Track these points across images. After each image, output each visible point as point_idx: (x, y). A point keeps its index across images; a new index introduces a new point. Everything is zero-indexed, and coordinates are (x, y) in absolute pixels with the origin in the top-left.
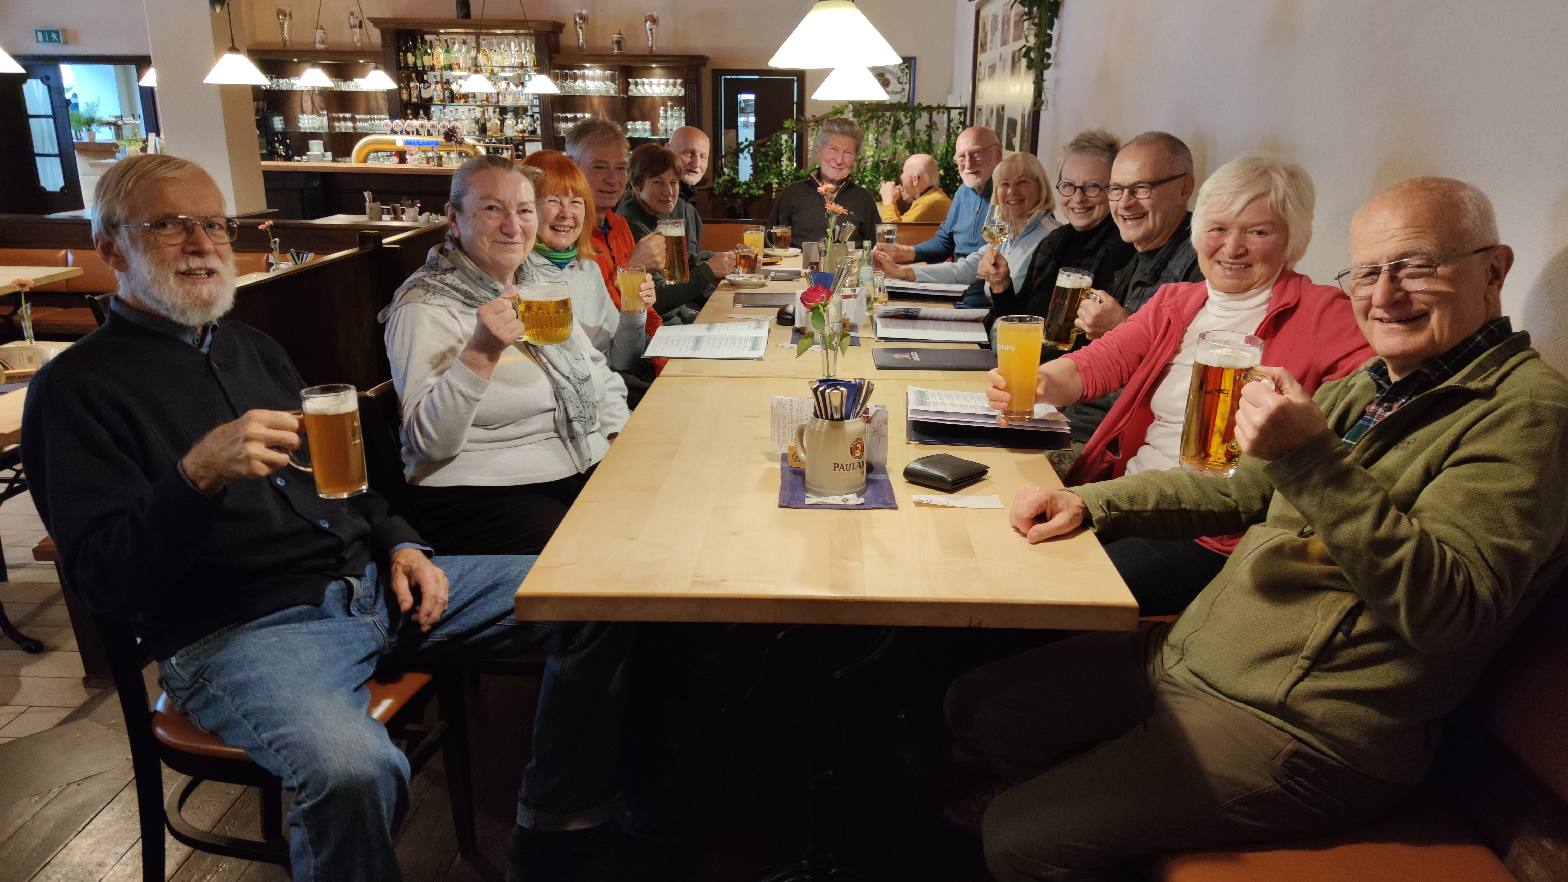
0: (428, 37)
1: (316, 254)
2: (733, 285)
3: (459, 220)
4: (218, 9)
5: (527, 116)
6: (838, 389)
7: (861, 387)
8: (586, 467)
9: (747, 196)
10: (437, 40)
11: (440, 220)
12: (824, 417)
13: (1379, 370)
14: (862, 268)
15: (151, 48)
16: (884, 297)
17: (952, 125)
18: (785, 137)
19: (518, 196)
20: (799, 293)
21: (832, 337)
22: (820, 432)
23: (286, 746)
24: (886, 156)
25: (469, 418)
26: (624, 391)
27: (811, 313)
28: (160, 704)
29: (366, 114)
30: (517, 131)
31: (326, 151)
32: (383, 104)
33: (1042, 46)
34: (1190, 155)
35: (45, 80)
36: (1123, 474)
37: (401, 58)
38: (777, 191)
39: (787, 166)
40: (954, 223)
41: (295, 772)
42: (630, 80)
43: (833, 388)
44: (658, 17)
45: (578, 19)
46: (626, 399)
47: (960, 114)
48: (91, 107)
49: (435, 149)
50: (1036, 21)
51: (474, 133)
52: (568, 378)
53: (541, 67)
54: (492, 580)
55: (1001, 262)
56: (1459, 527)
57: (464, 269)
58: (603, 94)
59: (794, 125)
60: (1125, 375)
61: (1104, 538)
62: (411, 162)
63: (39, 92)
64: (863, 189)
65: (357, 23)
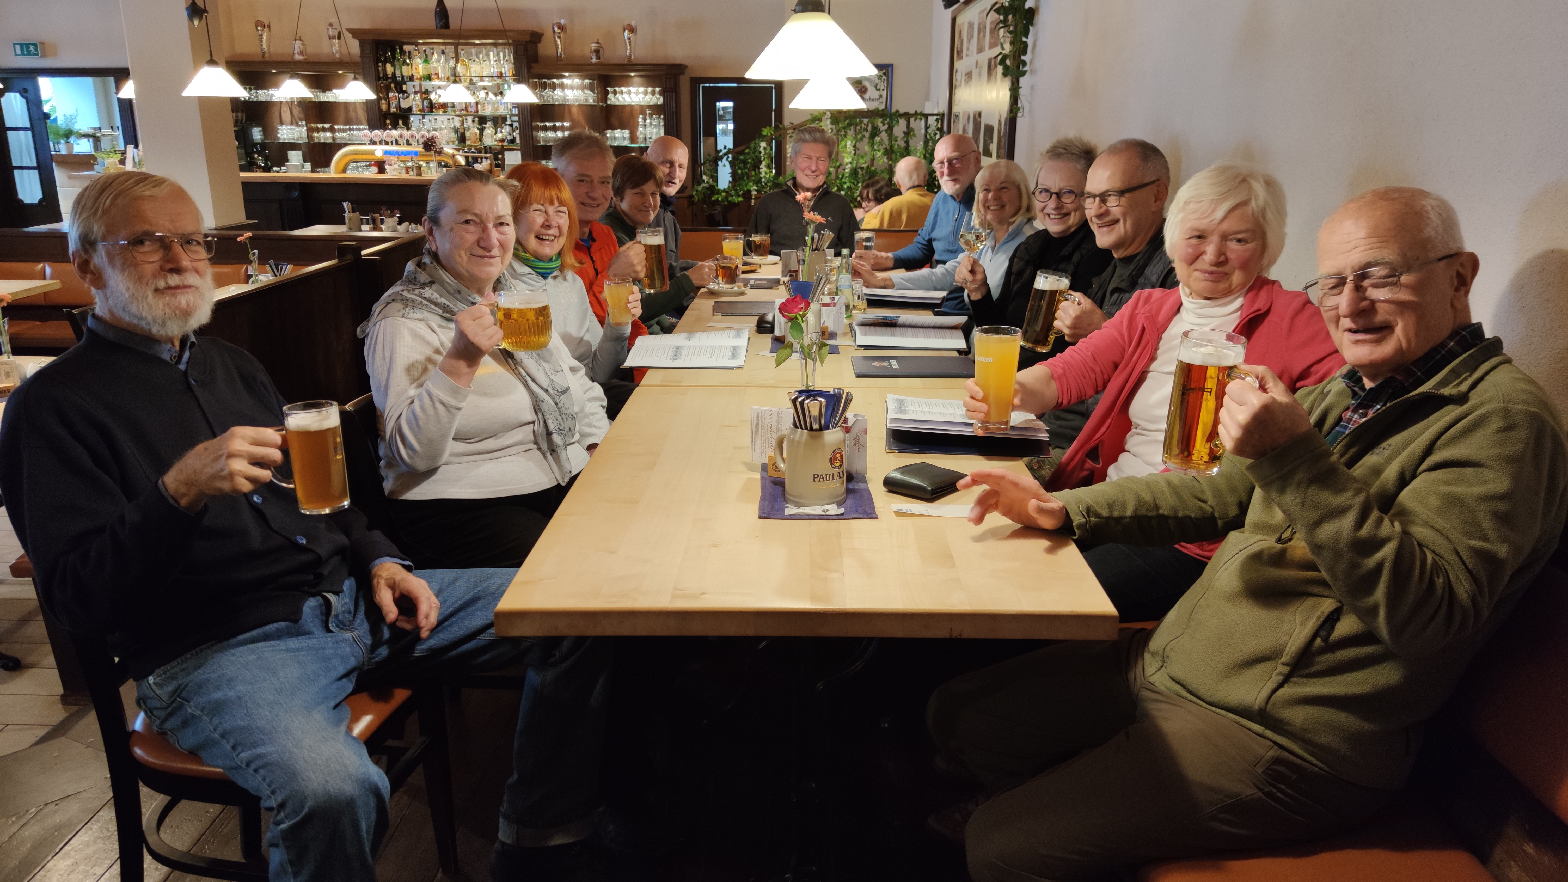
0: (406, 48)
1: (294, 265)
2: (712, 293)
3: (437, 234)
4: (196, 22)
5: (506, 125)
6: (817, 400)
7: (840, 397)
8: (567, 479)
9: (726, 203)
10: (416, 50)
11: (418, 230)
12: (803, 427)
13: (1353, 377)
14: (841, 276)
15: (129, 58)
16: (863, 304)
17: (930, 131)
18: (763, 144)
19: (495, 209)
20: (779, 301)
21: (810, 346)
22: (799, 442)
23: (264, 766)
24: (864, 163)
25: (451, 428)
26: (603, 400)
27: (790, 324)
28: (138, 723)
29: (345, 125)
30: (496, 141)
31: (305, 161)
32: (362, 114)
33: (1017, 54)
34: (1166, 161)
35: (24, 93)
36: (1104, 480)
37: (380, 68)
38: (756, 198)
39: (766, 173)
40: (933, 229)
41: (273, 792)
42: (609, 89)
43: (812, 398)
44: (636, 26)
45: (556, 29)
46: (605, 409)
47: (937, 120)
48: (70, 119)
49: (414, 159)
50: (1012, 28)
51: (453, 142)
52: (546, 391)
53: (520, 77)
54: (472, 594)
55: (978, 269)
56: (1437, 530)
57: (442, 283)
58: (582, 103)
59: (772, 133)
60: (1100, 383)
61: (1083, 547)
62: (391, 172)
63: (17, 105)
64: (841, 196)
65: (336, 34)
